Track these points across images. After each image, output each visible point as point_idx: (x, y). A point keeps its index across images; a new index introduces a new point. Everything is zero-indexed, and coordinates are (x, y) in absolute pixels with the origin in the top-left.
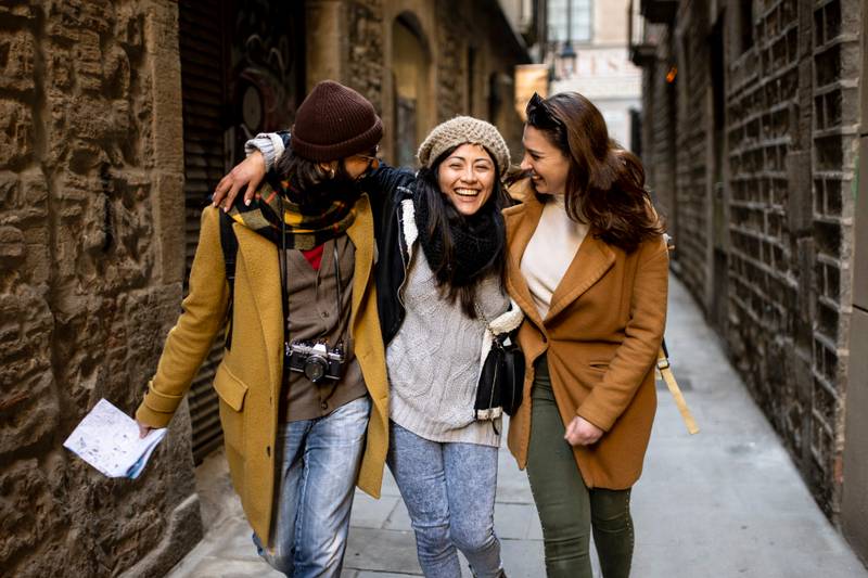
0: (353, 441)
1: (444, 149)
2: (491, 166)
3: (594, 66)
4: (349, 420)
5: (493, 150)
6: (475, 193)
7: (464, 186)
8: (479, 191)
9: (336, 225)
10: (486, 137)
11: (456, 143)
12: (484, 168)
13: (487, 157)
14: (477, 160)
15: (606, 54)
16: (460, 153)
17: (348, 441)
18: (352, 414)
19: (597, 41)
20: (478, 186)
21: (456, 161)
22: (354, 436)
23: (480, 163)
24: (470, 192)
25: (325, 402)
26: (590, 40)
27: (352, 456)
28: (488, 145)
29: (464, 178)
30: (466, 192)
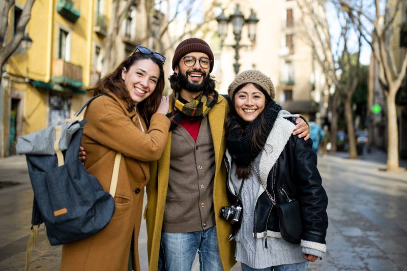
2: (263, 96)
12: (259, 97)
14: (254, 93)
16: (245, 90)
20: (255, 107)
21: (243, 94)
23: (257, 95)
29: (247, 104)
30: (248, 111)
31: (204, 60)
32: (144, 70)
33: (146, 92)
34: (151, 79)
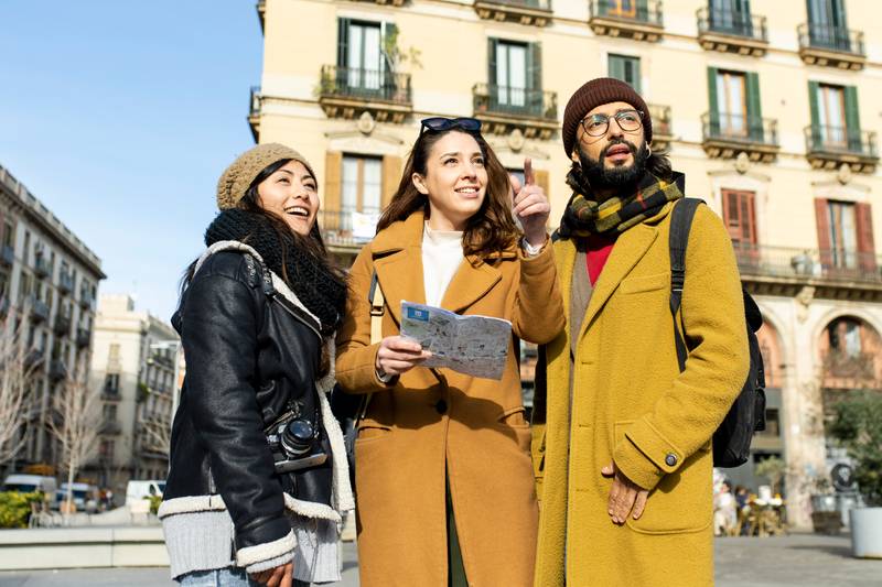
32: (455, 151)
33: (477, 189)
34: (475, 159)
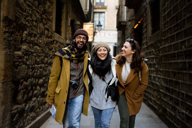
0: (80, 104)
1: (97, 48)
2: (107, 50)
3: (105, 35)
4: (79, 99)
5: (107, 47)
6: (104, 56)
7: (102, 54)
8: (105, 55)
9: (82, 58)
10: (105, 45)
11: (99, 47)
12: (105, 51)
13: (106, 48)
14: (104, 49)
15: (108, 32)
16: (101, 48)
17: (79, 104)
18: (80, 98)
19: (106, 29)
20: (104, 54)
21: (100, 50)
22: (80, 103)
23: (105, 50)
24: (103, 56)
25: (75, 95)
26: (104, 28)
27: (80, 107)
28: (106, 46)
29: (102, 53)
30: (102, 56)
31: (85, 38)
